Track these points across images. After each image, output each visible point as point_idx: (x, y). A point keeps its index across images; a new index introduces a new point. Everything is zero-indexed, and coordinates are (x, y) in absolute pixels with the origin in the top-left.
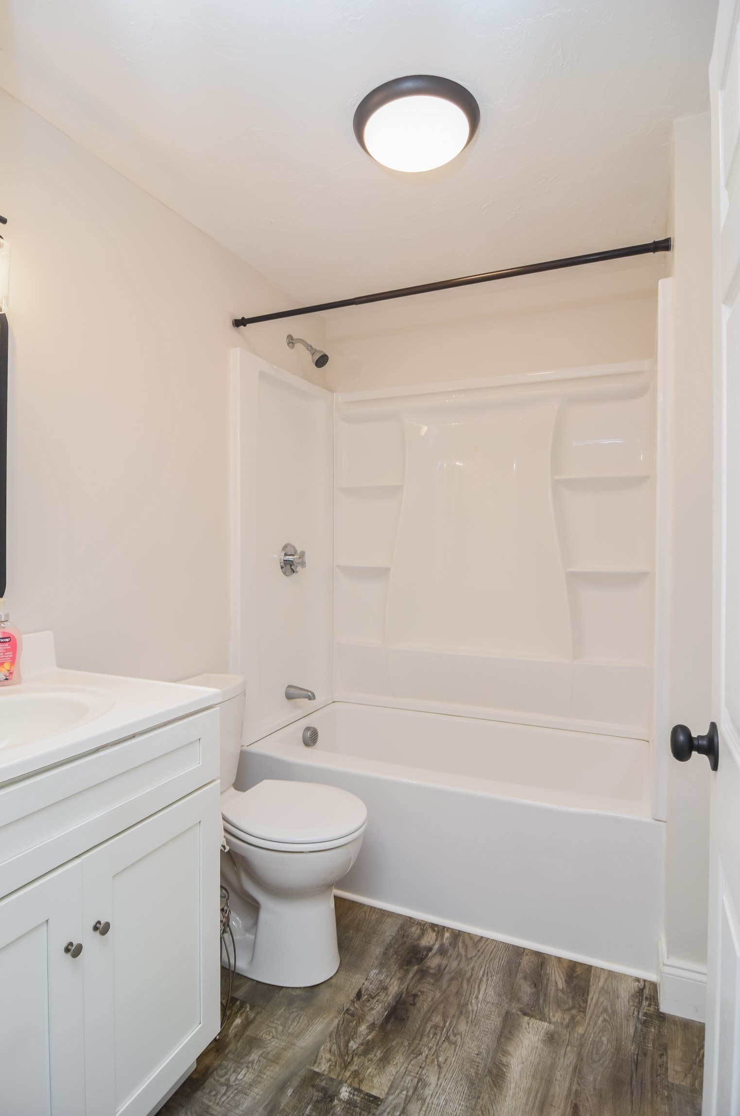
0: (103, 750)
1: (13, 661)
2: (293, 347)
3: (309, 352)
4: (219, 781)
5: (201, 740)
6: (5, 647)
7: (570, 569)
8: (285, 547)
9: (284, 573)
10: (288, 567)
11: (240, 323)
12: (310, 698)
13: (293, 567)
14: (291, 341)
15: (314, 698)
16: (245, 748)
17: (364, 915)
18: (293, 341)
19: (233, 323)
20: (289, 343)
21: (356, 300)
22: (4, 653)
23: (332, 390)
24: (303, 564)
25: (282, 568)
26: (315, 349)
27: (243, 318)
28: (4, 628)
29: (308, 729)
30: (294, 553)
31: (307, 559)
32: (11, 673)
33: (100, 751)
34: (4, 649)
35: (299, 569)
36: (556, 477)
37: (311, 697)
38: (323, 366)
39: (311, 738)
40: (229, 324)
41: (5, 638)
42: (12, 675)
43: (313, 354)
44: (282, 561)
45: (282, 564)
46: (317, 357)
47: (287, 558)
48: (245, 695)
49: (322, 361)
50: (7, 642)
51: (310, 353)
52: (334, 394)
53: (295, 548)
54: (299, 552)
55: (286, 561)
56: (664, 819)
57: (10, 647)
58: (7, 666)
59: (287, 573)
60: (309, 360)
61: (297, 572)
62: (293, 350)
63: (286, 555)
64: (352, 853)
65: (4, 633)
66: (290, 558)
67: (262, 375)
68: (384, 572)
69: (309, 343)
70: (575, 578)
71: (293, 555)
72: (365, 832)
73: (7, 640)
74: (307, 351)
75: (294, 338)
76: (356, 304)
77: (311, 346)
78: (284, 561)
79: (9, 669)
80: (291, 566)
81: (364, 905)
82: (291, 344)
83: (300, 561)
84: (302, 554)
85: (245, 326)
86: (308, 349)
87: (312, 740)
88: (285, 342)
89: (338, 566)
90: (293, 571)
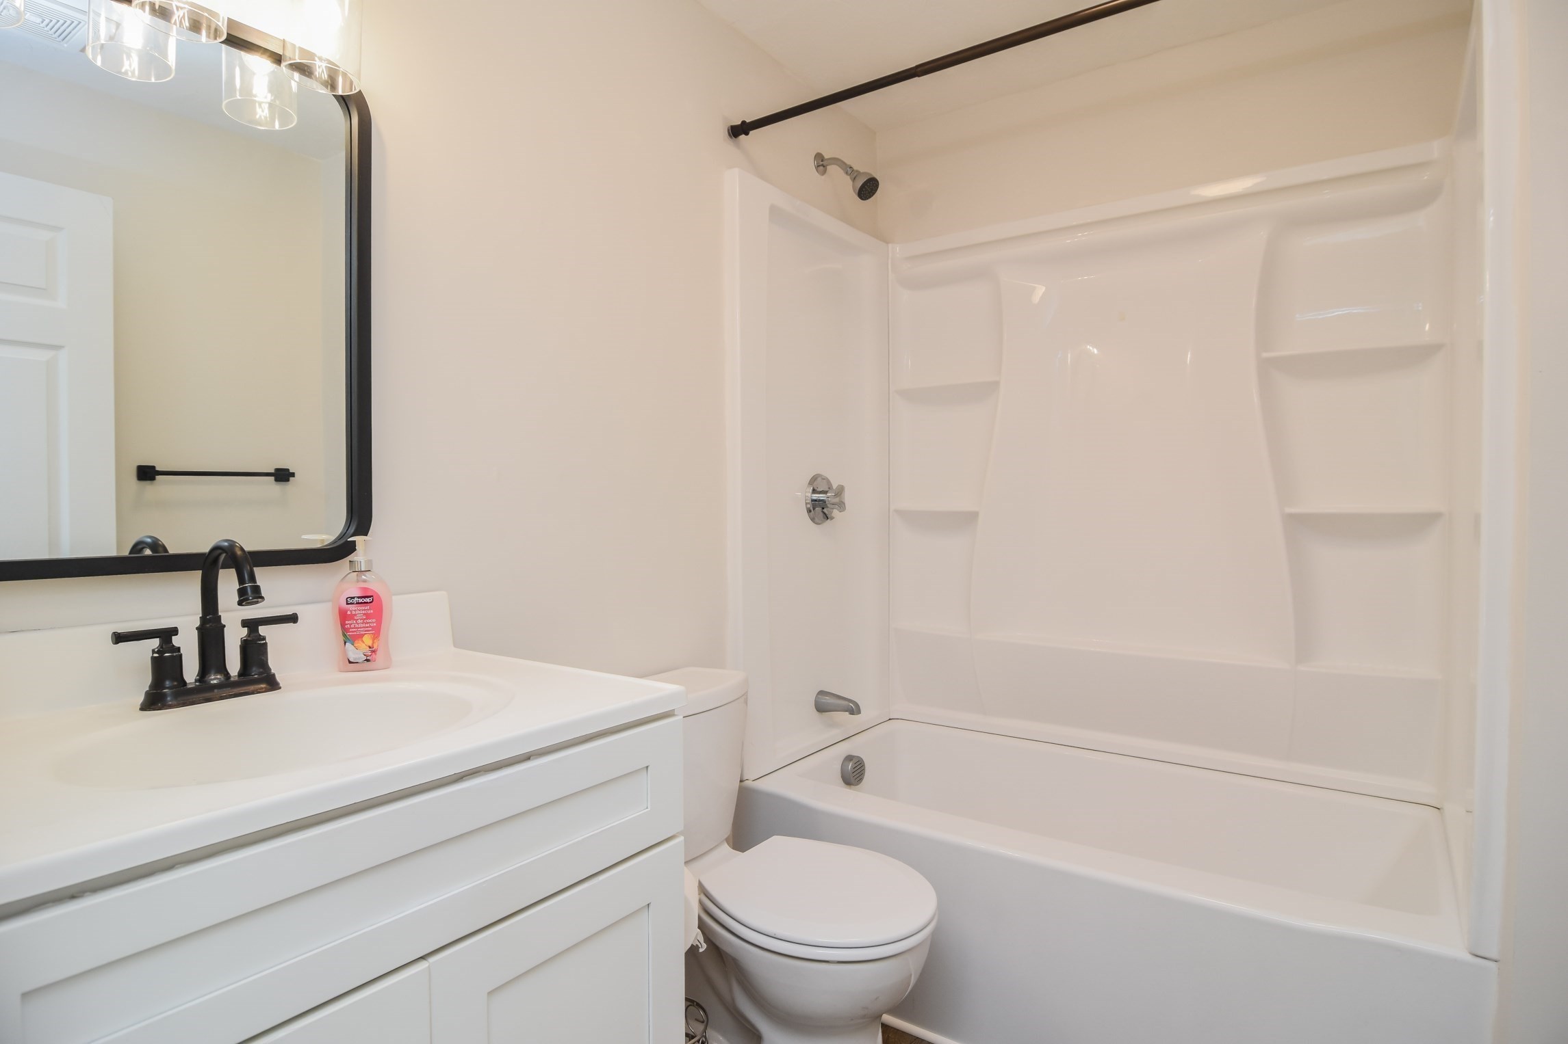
0: (469, 779)
1: (376, 632)
2: (823, 173)
3: (849, 177)
4: (681, 838)
5: (649, 769)
6: (364, 610)
7: (1289, 510)
8: (814, 480)
9: (813, 520)
10: (818, 509)
11: (738, 131)
12: (852, 712)
13: (825, 510)
14: (822, 163)
15: (859, 712)
16: (748, 783)
18: (824, 163)
19: (728, 130)
20: (818, 167)
21: (919, 69)
22: (364, 619)
23: (886, 241)
24: (841, 506)
25: (809, 511)
26: (857, 171)
27: (744, 122)
28: (365, 581)
29: (849, 758)
30: (827, 489)
31: (847, 497)
32: (374, 652)
33: (465, 780)
34: (364, 614)
35: (835, 513)
36: (1265, 355)
37: (854, 709)
38: (870, 197)
39: (853, 773)
40: (723, 132)
41: (365, 597)
42: (376, 654)
43: (854, 179)
44: (809, 501)
45: (809, 506)
46: (860, 183)
47: (816, 496)
48: (746, 702)
49: (868, 189)
50: (367, 603)
51: (851, 178)
52: (890, 245)
53: (829, 482)
54: (835, 486)
55: (816, 500)
56: (1494, 955)
57: (372, 611)
58: (367, 640)
59: (817, 520)
60: (848, 189)
61: (832, 518)
62: (823, 177)
63: (814, 491)
64: (913, 967)
65: (365, 589)
66: (822, 496)
67: (775, 212)
68: (969, 519)
69: (848, 162)
70: (1301, 524)
71: (825, 492)
72: (934, 934)
73: (368, 600)
74: (845, 175)
75: (826, 157)
76: (919, 76)
77: (851, 167)
78: (813, 500)
79: (371, 645)
80: (823, 509)
82: (822, 168)
83: (836, 500)
84: (840, 491)
85: (747, 134)
86: (847, 173)
87: (856, 777)
88: (812, 164)
89: (897, 511)
90: (827, 517)
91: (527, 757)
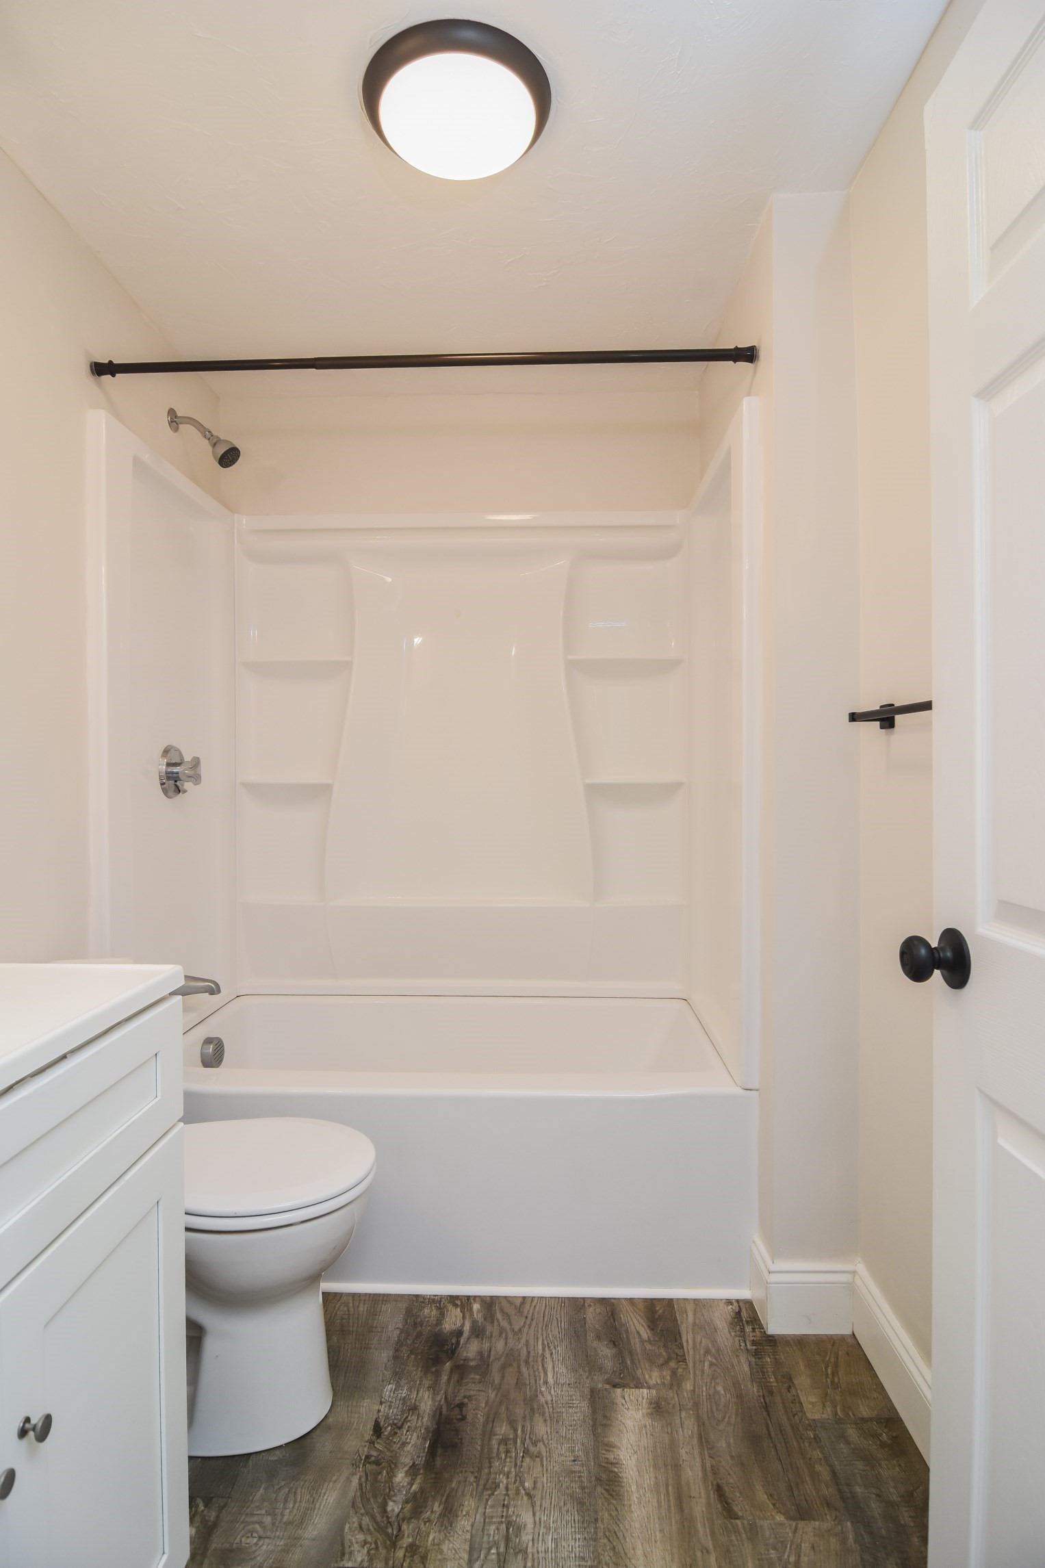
0: (18, 1089)
2: (176, 430)
3: (207, 441)
4: (182, 1124)
5: (158, 1056)
7: (588, 781)
8: (166, 752)
9: (166, 793)
10: (172, 782)
11: (101, 369)
12: (212, 992)
13: (178, 783)
14: (174, 420)
15: (219, 991)
17: (346, 1309)
18: (178, 420)
19: (90, 367)
20: (171, 422)
21: (317, 363)
23: (234, 510)
24: (196, 778)
25: (162, 784)
26: (217, 437)
27: (110, 362)
29: (208, 1041)
30: (178, 761)
31: (204, 770)
35: (188, 785)
36: (570, 657)
37: (214, 990)
38: (231, 465)
39: (213, 1055)
40: (85, 369)
43: (215, 445)
44: (162, 774)
45: (162, 779)
46: (221, 450)
47: (170, 769)
49: (229, 457)
51: (210, 443)
52: (236, 515)
53: (183, 753)
54: (188, 760)
55: (168, 773)
56: (757, 1087)
59: (170, 793)
60: (208, 453)
61: (185, 791)
62: (176, 434)
63: (169, 765)
66: (176, 769)
68: (321, 792)
69: (206, 426)
70: (596, 792)
71: (180, 765)
74: (204, 439)
75: (179, 414)
76: (315, 368)
77: (209, 432)
78: (165, 773)
80: (176, 781)
81: (341, 1294)
82: (175, 424)
83: (191, 772)
84: (196, 763)
85: (113, 375)
86: (205, 437)
87: (217, 1059)
88: (165, 419)
89: (243, 784)
90: (178, 790)
91: (64, 1057)
